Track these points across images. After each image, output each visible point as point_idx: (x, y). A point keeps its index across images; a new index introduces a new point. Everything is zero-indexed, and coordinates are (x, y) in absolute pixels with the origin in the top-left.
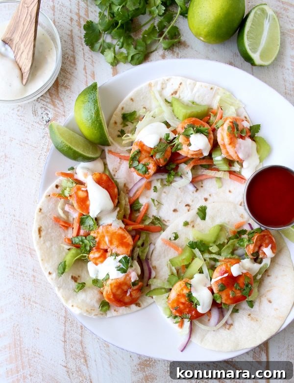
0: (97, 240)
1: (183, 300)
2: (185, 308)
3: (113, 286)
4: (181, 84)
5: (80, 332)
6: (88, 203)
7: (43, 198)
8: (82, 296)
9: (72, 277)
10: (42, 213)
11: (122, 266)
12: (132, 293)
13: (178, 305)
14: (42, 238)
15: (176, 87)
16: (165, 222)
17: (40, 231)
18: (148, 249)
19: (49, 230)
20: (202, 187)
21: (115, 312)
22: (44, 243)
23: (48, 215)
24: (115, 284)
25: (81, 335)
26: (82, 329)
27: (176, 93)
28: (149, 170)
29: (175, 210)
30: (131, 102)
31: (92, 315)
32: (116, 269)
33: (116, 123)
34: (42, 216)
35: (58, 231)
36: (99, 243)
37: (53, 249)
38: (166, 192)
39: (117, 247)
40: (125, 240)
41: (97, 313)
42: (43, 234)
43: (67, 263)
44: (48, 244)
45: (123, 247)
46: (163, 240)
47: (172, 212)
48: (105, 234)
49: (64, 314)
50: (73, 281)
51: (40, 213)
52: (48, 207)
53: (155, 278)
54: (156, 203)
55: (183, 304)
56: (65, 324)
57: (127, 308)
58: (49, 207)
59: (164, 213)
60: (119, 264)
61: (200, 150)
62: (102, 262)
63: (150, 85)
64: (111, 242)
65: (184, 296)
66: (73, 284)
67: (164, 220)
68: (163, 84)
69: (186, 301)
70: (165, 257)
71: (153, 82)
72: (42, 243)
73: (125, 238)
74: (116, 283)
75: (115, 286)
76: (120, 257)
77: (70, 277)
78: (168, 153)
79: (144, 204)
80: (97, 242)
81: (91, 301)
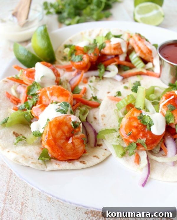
0: (40, 95)
4: (101, 30)
5: (20, 209)
6: (34, 74)
9: (14, 133)
11: (61, 108)
12: (74, 141)
21: (57, 166)
24: (54, 123)
25: (21, 213)
26: (22, 205)
27: (98, 35)
28: (84, 59)
30: (70, 42)
31: (30, 162)
32: (56, 111)
33: (60, 52)
35: (8, 104)
36: (41, 98)
38: (100, 84)
39: (58, 97)
40: (65, 92)
41: (35, 162)
45: (62, 97)
48: (47, 90)
49: (5, 190)
50: (14, 136)
56: (4, 201)
57: (71, 164)
58: (4, 87)
60: (58, 107)
61: (119, 43)
64: (52, 94)
66: (14, 138)
68: (90, 32)
74: (56, 121)
75: (54, 125)
77: (12, 132)
78: (97, 50)
79: (82, 89)
80: (39, 97)
81: (30, 151)
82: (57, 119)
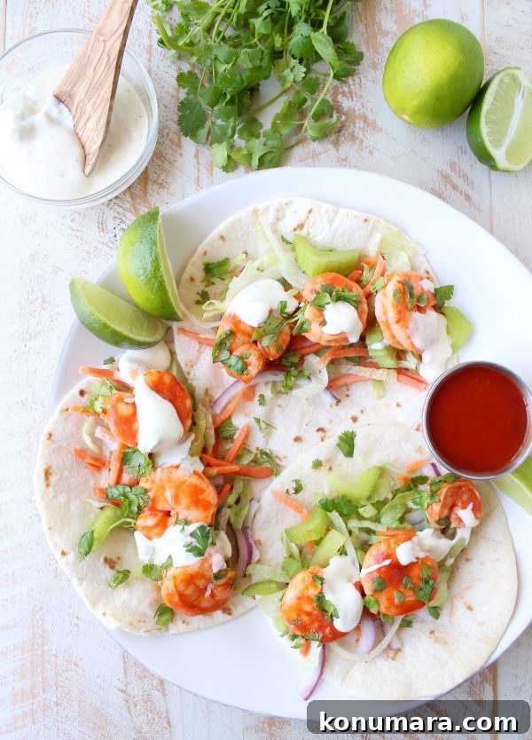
0: (151, 494)
1: (308, 608)
2: (312, 622)
3: (178, 580)
4: (310, 211)
6: (135, 426)
7: (56, 414)
8: (123, 595)
9: (106, 560)
10: (53, 442)
11: (195, 543)
12: (215, 591)
13: (299, 616)
14: (51, 489)
15: (301, 217)
16: (280, 459)
17: (47, 474)
18: (246, 509)
19: (66, 473)
20: (348, 396)
21: (184, 626)
22: (56, 496)
23: (65, 444)
24: (182, 577)
27: (301, 226)
28: (250, 368)
29: (297, 439)
30: (222, 242)
31: (141, 632)
32: (186, 549)
33: (192, 279)
34: (52, 446)
35: (82, 475)
36: (154, 500)
37: (72, 507)
38: (283, 405)
39: (188, 508)
40: (203, 496)
41: (149, 628)
42: (53, 479)
43: (96, 535)
44: (62, 498)
45: (198, 509)
46: (274, 492)
47: (292, 442)
48: (165, 484)
50: (108, 567)
51: (49, 442)
52: (64, 429)
53: (259, 561)
54: (263, 426)
55: (309, 614)
57: (207, 617)
58: (67, 431)
59: (278, 443)
60: (190, 539)
61: (342, 333)
62: (160, 534)
63: (255, 212)
64: (176, 498)
65: (309, 599)
66: (108, 573)
67: (277, 457)
68: (277, 210)
69: (313, 608)
70: (277, 523)
71: (260, 207)
72: (51, 496)
73: (202, 491)
74: (184, 574)
75: (182, 580)
76: (193, 527)
77: (102, 559)
78: (284, 336)
79: (241, 427)
80: (151, 498)
81: (140, 604)
82: (188, 570)
